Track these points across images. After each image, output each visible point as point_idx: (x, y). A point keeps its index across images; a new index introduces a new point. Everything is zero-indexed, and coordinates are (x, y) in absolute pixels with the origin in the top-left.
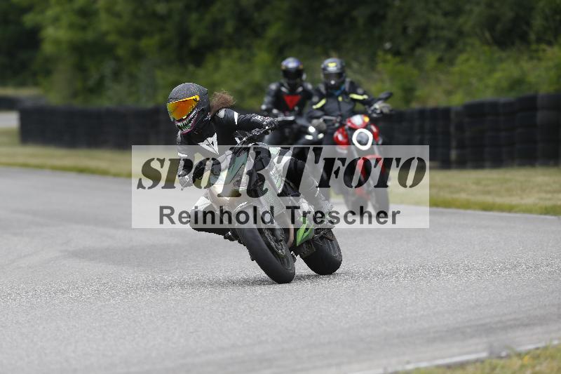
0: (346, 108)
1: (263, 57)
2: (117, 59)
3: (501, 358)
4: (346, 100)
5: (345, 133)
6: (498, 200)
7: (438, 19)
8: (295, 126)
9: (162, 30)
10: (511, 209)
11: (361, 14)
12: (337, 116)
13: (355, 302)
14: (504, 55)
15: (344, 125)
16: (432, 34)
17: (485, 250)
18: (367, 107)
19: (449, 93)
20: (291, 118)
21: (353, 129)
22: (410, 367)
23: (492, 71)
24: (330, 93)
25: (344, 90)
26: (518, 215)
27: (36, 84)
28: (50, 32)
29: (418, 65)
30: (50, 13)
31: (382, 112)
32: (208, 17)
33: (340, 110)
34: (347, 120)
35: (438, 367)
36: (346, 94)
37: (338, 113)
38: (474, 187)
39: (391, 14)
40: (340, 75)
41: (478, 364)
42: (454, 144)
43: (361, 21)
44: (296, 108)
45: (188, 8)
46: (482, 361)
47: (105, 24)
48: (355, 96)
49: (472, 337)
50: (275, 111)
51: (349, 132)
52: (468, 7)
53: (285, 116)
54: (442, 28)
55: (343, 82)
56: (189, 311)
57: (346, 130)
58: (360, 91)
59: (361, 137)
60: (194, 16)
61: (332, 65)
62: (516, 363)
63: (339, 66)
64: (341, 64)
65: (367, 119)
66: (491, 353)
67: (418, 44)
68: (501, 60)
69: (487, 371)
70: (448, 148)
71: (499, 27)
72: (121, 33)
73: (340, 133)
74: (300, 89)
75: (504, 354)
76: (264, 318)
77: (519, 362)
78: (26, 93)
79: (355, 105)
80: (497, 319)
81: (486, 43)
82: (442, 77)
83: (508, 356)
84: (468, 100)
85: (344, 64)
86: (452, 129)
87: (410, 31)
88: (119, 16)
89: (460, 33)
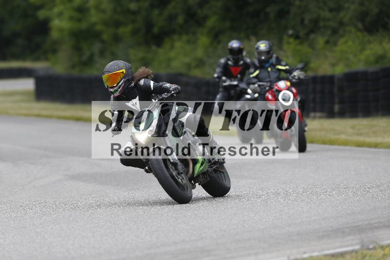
0: (274, 76)
1: (204, 40)
2: (103, 42)
3: (370, 249)
4: (274, 70)
5: (273, 94)
6: (368, 140)
7: (326, 14)
8: (238, 89)
9: (134, 21)
10: (376, 146)
11: (272, 10)
12: (267, 82)
13: (268, 211)
14: (371, 38)
15: (273, 88)
16: (322, 24)
17: (358, 174)
18: (288, 74)
19: (333, 65)
20: (235, 83)
21: (279, 91)
22: (306, 256)
23: (362, 50)
24: (262, 65)
25: (272, 63)
26: (381, 150)
27: (47, 59)
28: (56, 23)
29: (312, 46)
30: (56, 10)
31: (299, 78)
32: (166, 13)
33: (269, 77)
34: (275, 84)
35: (326, 255)
36: (273, 66)
37: (268, 80)
38: (351, 131)
39: (293, 10)
40: (268, 52)
41: (353, 254)
42: (337, 100)
43: (272, 15)
44: (239, 76)
45: (152, 6)
46: (356, 252)
47: (94, 17)
48: (280, 67)
49: (350, 234)
50: (224, 78)
51: (276, 93)
52: (346, 5)
53: (231, 81)
54: (329, 20)
55: (271, 57)
56: (152, 217)
57: (274, 92)
58: (283, 63)
59: (285, 96)
60: (156, 12)
61: (263, 46)
62: (380, 253)
63: (268, 47)
64: (269, 44)
65: (289, 84)
66: (362, 246)
67: (312, 31)
68: (369, 42)
69: (360, 258)
70: (333, 103)
71: (368, 19)
72: (106, 23)
73: (270, 94)
74: (242, 62)
75: (371, 247)
76: (205, 222)
77: (382, 253)
78: (39, 66)
79: (280, 74)
80: (366, 222)
81: (359, 30)
82: (328, 54)
83: (374, 248)
84: (346, 70)
85: (271, 44)
86: (336, 90)
87: (306, 22)
88: (103, 11)
89: (341, 24)
